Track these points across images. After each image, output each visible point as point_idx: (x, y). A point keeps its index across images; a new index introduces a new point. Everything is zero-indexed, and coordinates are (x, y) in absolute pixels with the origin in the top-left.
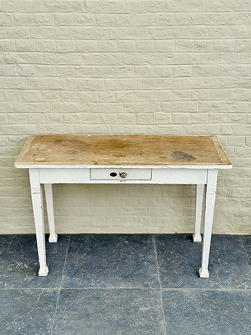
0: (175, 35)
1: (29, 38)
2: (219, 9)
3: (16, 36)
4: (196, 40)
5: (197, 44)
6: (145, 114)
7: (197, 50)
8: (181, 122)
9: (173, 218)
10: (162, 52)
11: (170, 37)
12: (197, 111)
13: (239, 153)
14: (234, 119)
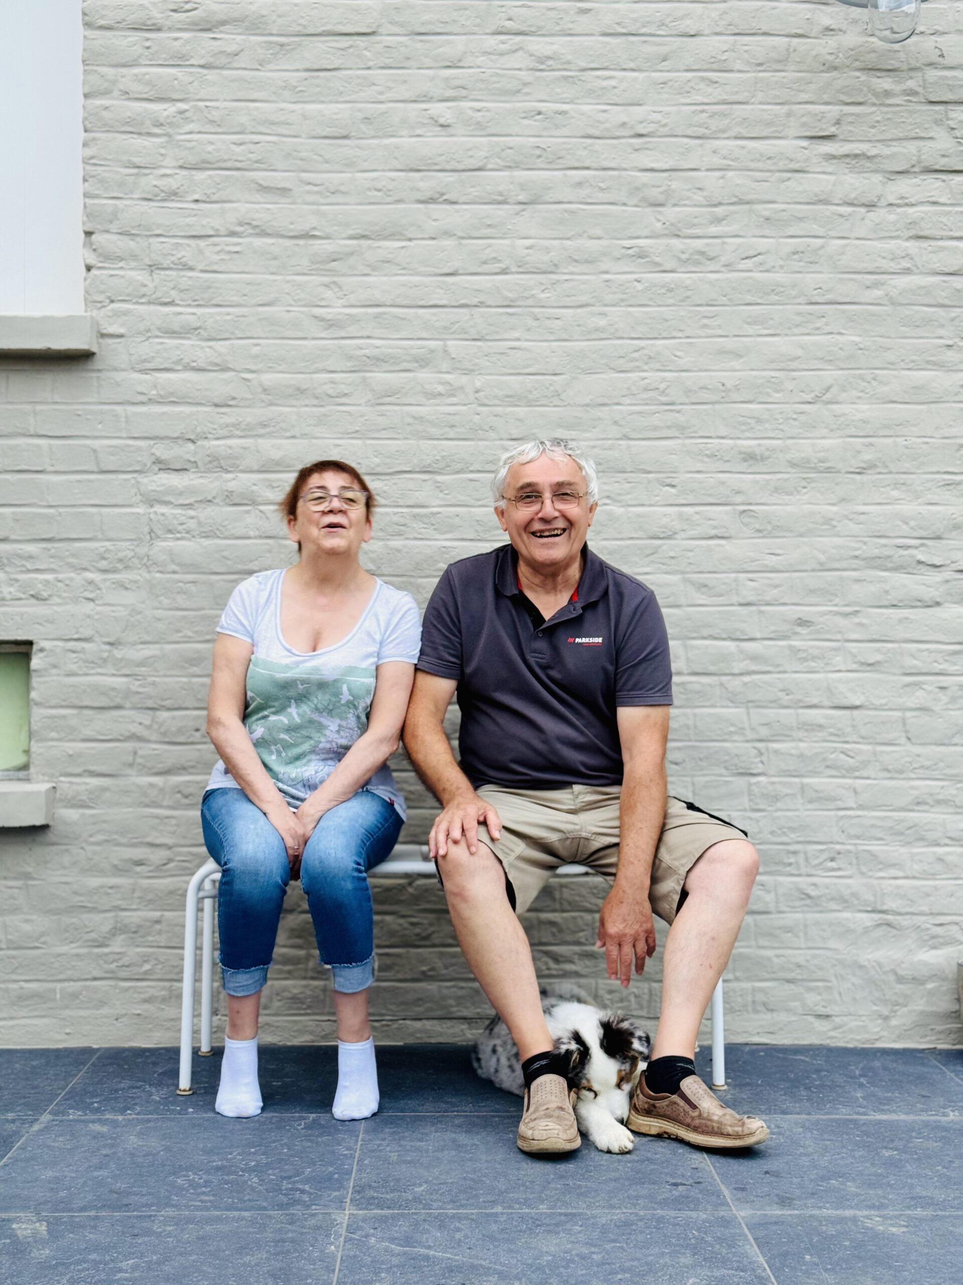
0: (682, 428)
1: (294, 437)
2: (794, 365)
3: (262, 431)
4: (739, 442)
5: (744, 450)
7: (743, 467)
10: (650, 472)
11: (669, 433)
12: (758, 635)
13: (890, 767)
14: (863, 660)
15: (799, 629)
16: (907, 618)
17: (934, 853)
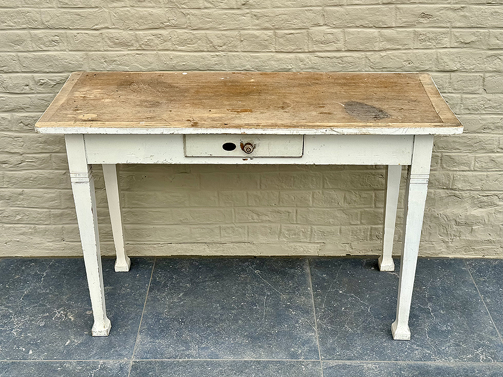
6: (293, 31)
8: (361, 47)
9: (343, 227)
12: (393, 24)
13: (470, 107)
14: (462, 41)
15: (422, 20)
16: (496, 12)
17: (490, 157)
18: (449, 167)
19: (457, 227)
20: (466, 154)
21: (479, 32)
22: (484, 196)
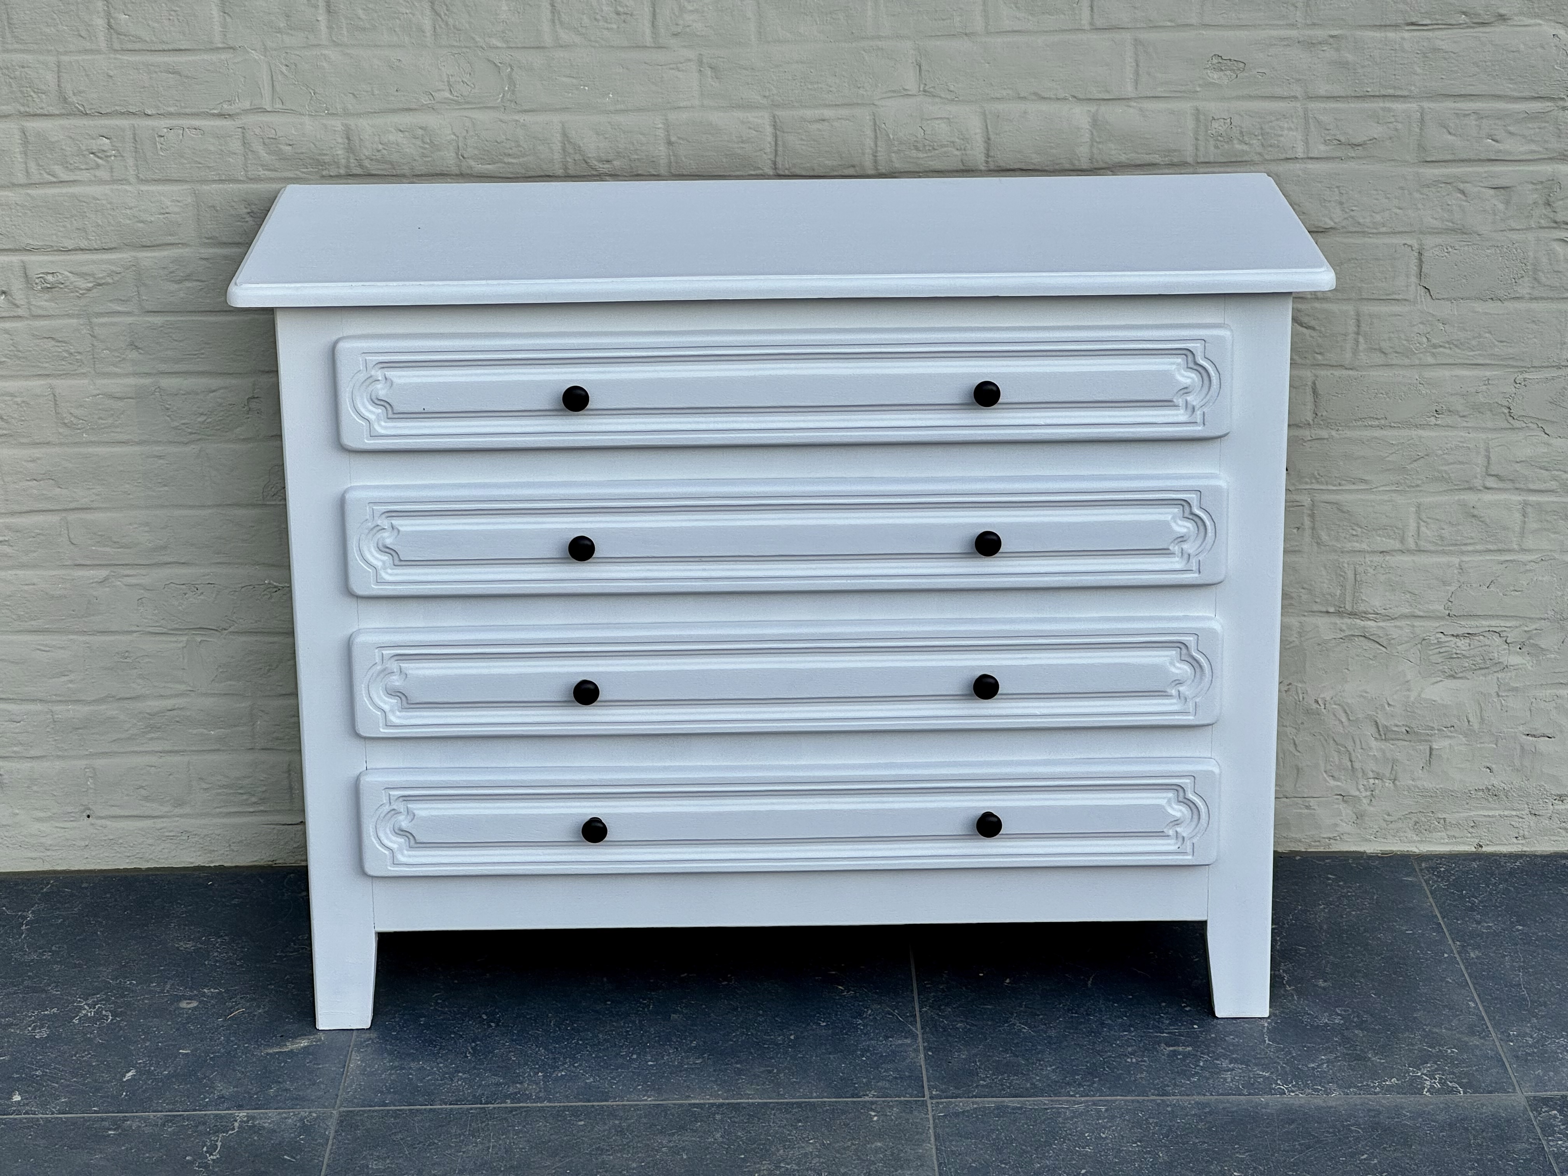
6: (828, 113)
8: (1037, 160)
12: (1129, 90)
13: (1385, 345)
14: (1343, 139)
15: (1215, 76)
16: (1436, 50)
17: (1463, 504)
18: (1337, 540)
19: (1383, 745)
20: (1386, 497)
21: (1389, 110)
22: (1457, 636)
